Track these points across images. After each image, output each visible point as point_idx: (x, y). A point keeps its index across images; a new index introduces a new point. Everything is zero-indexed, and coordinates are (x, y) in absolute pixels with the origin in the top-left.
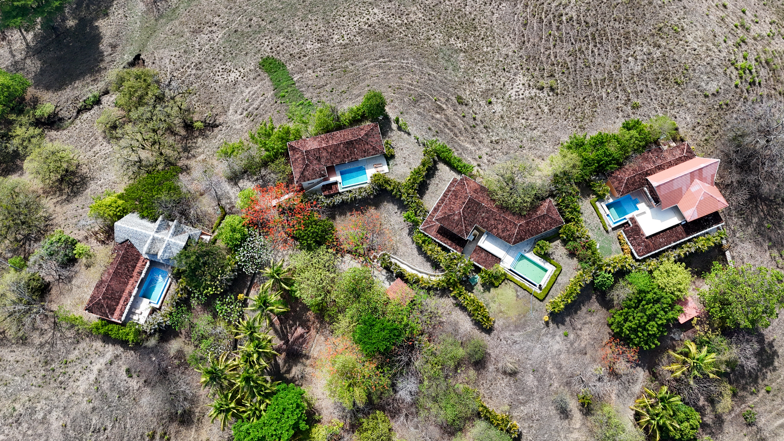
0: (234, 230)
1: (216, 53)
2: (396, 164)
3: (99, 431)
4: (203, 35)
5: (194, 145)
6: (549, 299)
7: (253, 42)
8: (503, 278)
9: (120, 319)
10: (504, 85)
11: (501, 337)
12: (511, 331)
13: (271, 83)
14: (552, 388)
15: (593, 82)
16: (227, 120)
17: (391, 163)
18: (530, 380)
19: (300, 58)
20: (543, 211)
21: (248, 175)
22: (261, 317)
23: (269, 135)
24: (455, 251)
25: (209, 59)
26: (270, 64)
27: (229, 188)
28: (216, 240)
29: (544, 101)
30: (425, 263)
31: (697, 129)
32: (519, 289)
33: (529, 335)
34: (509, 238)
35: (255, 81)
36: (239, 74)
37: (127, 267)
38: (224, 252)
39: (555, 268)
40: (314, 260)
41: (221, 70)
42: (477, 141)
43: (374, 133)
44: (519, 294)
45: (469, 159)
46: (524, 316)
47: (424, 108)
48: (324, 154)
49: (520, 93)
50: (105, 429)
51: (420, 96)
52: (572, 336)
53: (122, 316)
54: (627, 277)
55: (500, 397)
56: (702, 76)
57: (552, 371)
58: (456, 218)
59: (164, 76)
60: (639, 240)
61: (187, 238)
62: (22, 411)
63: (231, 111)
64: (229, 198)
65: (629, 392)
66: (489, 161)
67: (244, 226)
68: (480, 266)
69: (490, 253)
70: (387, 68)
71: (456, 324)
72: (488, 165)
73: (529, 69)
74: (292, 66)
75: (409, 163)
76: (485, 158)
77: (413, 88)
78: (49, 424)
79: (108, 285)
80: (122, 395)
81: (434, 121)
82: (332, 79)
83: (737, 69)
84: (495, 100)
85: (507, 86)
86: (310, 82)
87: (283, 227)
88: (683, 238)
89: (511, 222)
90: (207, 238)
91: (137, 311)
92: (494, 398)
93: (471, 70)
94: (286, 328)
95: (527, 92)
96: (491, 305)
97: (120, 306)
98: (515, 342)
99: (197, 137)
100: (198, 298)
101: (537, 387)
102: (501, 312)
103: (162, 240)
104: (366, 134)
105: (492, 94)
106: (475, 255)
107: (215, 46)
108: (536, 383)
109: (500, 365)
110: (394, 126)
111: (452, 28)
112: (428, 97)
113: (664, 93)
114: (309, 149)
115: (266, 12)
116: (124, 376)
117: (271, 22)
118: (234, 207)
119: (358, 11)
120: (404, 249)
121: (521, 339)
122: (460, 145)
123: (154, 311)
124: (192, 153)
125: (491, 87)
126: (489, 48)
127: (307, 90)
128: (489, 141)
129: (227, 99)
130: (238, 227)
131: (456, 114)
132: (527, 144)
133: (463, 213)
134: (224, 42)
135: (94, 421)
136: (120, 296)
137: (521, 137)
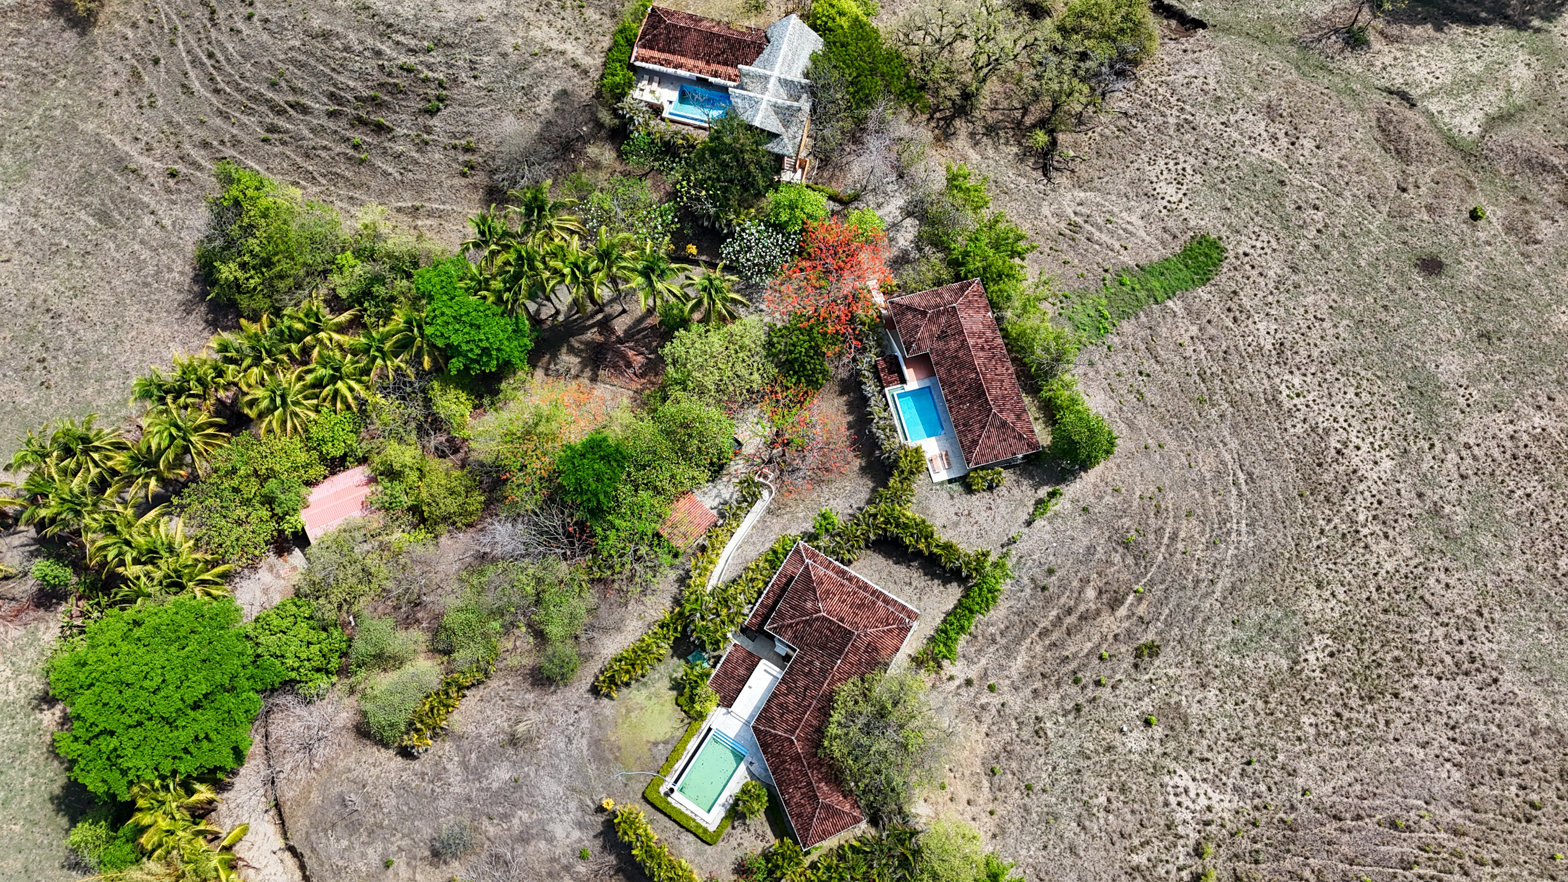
1: (1223, 153)
2: (952, 497)
3: (472, 69)
4: (1263, 124)
5: (1002, 141)
6: (644, 813)
7: (1258, 219)
8: (693, 713)
9: (637, 59)
10: (1202, 760)
11: (581, 713)
12: (592, 732)
13: (1154, 258)
14: (486, 822)
16: (1062, 190)
17: (955, 487)
18: (501, 774)
19: (1229, 310)
20: (826, 796)
21: (927, 232)
25: (1206, 142)
26: (1207, 255)
27: (900, 203)
29: (1164, 857)
32: (670, 747)
33: (580, 770)
34: (766, 718)
35: (1159, 232)
36: (1174, 199)
37: (723, 52)
39: (712, 828)
41: (1179, 167)
42: (1038, 685)
43: (1011, 440)
44: (660, 746)
45: (983, 661)
46: (616, 758)
47: (1109, 563)
48: (953, 345)
49: (1183, 798)
50: (475, 77)
51: (1142, 556)
52: (581, 868)
53: (642, 61)
55: (479, 717)
57: (516, 821)
58: (809, 605)
59: (1157, 72)
61: (774, 130)
63: (1082, 194)
64: (878, 206)
66: (983, 707)
68: (719, 665)
69: (743, 685)
70: (1219, 488)
71: (619, 629)
73: (1254, 825)
74: (1206, 297)
75: (956, 524)
76: (995, 700)
77: (1166, 540)
79: (689, 29)
80: (526, 91)
81: (1075, 584)
82: (1176, 375)
84: (1157, 736)
85: (1199, 767)
86: (1164, 331)
89: (800, 720)
91: (655, 85)
93: (1239, 683)
95: (1188, 816)
96: (644, 692)
97: (656, 54)
98: (570, 741)
99: (1020, 144)
101: (488, 789)
102: (628, 711)
103: (765, 89)
104: (1004, 424)
105: (1172, 728)
106: (741, 654)
107: (1238, 149)
108: (495, 786)
109: (533, 714)
110: (1046, 492)
111: (1362, 641)
112: (1145, 575)
114: (962, 314)
115: (1343, 235)
116: (555, 89)
117: (1317, 247)
119: (1379, 424)
120: (777, 526)
121: (575, 752)
122: (1018, 641)
123: (656, 110)
124: (985, 140)
125: (1195, 727)
126: (1312, 731)
127: (1142, 326)
128: (1040, 714)
129: (1110, 185)
130: (798, 212)
131: (1104, 638)
132: (1037, 804)
133: (817, 619)
134: (1251, 165)
135: (485, 59)
136: (673, 53)
137: (1058, 790)
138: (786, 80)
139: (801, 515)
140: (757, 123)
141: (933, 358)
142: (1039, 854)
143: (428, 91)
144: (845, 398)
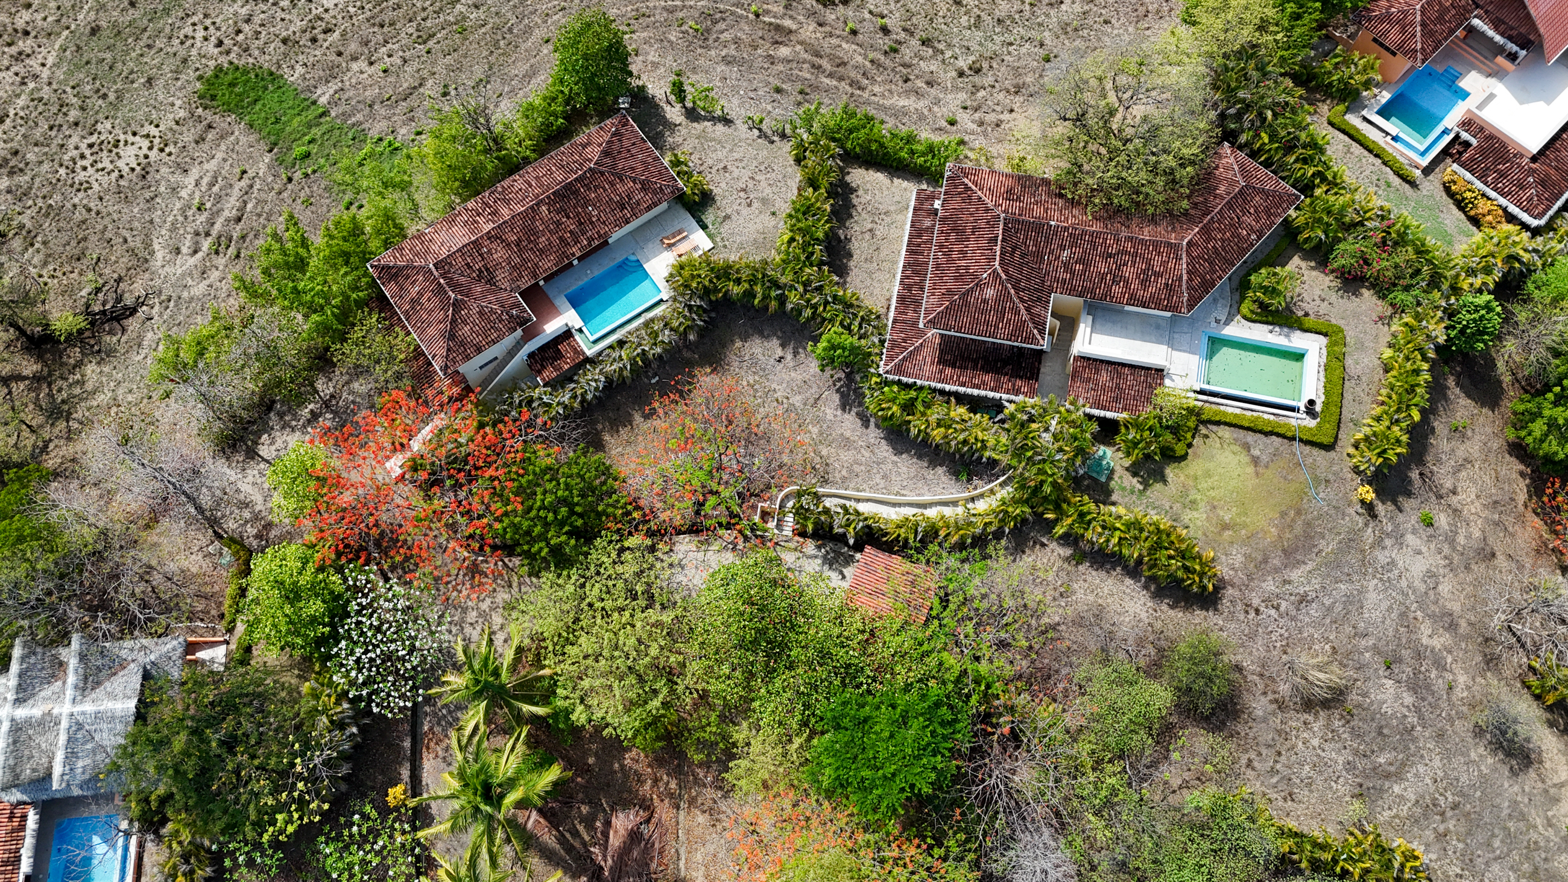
0: (293, 595)
1: (54, 109)
2: (727, 217)
5: (77, 391)
6: (1349, 436)
7: (159, 44)
8: (1191, 424)
11: (1256, 602)
12: (1277, 570)
13: (252, 138)
14: (1460, 693)
16: (157, 282)
17: (709, 218)
18: (1388, 696)
19: (314, 40)
20: (1232, 183)
21: (281, 415)
22: (491, 842)
23: (301, 265)
24: (1020, 398)
25: (37, 134)
26: (232, 85)
27: (232, 474)
28: (248, 649)
30: (930, 474)
32: (1250, 437)
33: (1334, 564)
34: (1169, 298)
35: (205, 146)
36: (146, 144)
38: (290, 679)
39: (1323, 340)
40: (593, 592)
41: (87, 152)
42: (920, 83)
43: (626, 143)
44: (1256, 452)
46: (1299, 512)
47: (736, 41)
48: (499, 254)
52: (1443, 520)
54: (1530, 288)
55: (1319, 781)
57: (1437, 643)
58: (990, 293)
60: (1516, 174)
61: (136, 681)
63: (159, 255)
64: (245, 505)
66: (981, 124)
67: (321, 569)
68: (1109, 415)
69: (1123, 365)
71: (1098, 614)
72: (985, 134)
74: (300, 70)
75: (764, 201)
81: (780, 67)
82: (434, 63)
86: (370, 93)
87: (453, 527)
89: (1156, 245)
90: (216, 656)
92: (1302, 794)
94: (576, 834)
96: (1187, 516)
98: (1303, 600)
99: (79, 364)
100: (250, 863)
101: (1418, 710)
102: (1225, 527)
103: (48, 722)
104: (606, 153)
107: (46, 92)
108: (1409, 699)
109: (1284, 689)
110: (674, 113)
112: (733, 13)
114: (444, 253)
118: (269, 526)
120: (846, 456)
121: (1316, 583)
124: (78, 415)
127: (372, 116)
128: (954, 74)
129: (136, 224)
130: (304, 580)
131: (829, 34)
132: (1062, 46)
133: (1006, 272)
134: (70, 73)
137: (1033, 34)
139: (815, 430)
140: (132, 704)
141: (526, 283)
142: (1117, 25)
144: (607, 437)
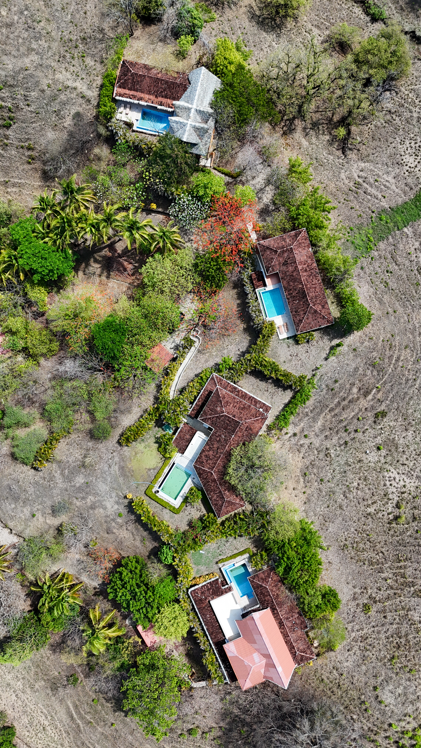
2: (289, 347)
3: (26, 100)
5: (320, 132)
6: (146, 501)
8: (166, 456)
9: (117, 95)
10: (403, 465)
11: (114, 454)
12: (120, 463)
13: (399, 203)
14: (75, 500)
15: (402, 564)
16: (352, 162)
17: (291, 341)
18: (80, 480)
24: (191, 409)
29: (382, 509)
30: (187, 381)
31: (335, 671)
32: (156, 471)
33: (116, 480)
34: (199, 461)
35: (403, 186)
36: (413, 165)
37: (165, 90)
39: (177, 507)
42: (327, 433)
43: (319, 320)
44: (152, 471)
45: (302, 424)
46: (132, 475)
47: (365, 375)
48: (291, 269)
49: (393, 482)
50: (28, 105)
51: (381, 370)
52: (119, 520)
53: (120, 96)
54: (171, 577)
55: (67, 453)
56: (402, 688)
57: (88, 500)
58: (219, 409)
59: (409, 83)
60: (207, 593)
61: (194, 142)
62: (37, 30)
63: (363, 165)
64: (253, 178)
65: (82, 571)
66: (301, 445)
68: (177, 434)
69: (189, 444)
71: (129, 412)
75: (290, 360)
76: (307, 441)
77: (393, 361)
78: (27, 56)
79: (144, 76)
80: (57, 113)
81: (348, 386)
82: (405, 271)
83: (414, 730)
84: (383, 454)
85: (402, 468)
86: (401, 247)
88: (211, 638)
89: (215, 464)
91: (128, 109)
92: (67, 447)
95: (395, 490)
96: (143, 445)
97: (127, 92)
98: (110, 467)
99: (331, 134)
101: (74, 486)
102: (136, 454)
103: (188, 117)
104: (316, 311)
105: (390, 451)
106: (187, 428)
108: (77, 485)
109: (91, 452)
110: (336, 342)
112: (381, 379)
113: (381, 642)
114: (295, 252)
116: (73, 112)
120: (203, 361)
121: (113, 472)
122: (319, 414)
123: (129, 125)
124: (311, 132)
125: (401, 450)
127: (390, 244)
128: (328, 447)
129: (378, 158)
131: (360, 410)
132: (325, 488)
133: (222, 416)
135: (33, 94)
136: (136, 90)
137: (335, 481)
138: (200, 111)
140: (184, 139)
141: (280, 275)
142: (326, 509)
143: (3, 114)
144: (236, 291)
